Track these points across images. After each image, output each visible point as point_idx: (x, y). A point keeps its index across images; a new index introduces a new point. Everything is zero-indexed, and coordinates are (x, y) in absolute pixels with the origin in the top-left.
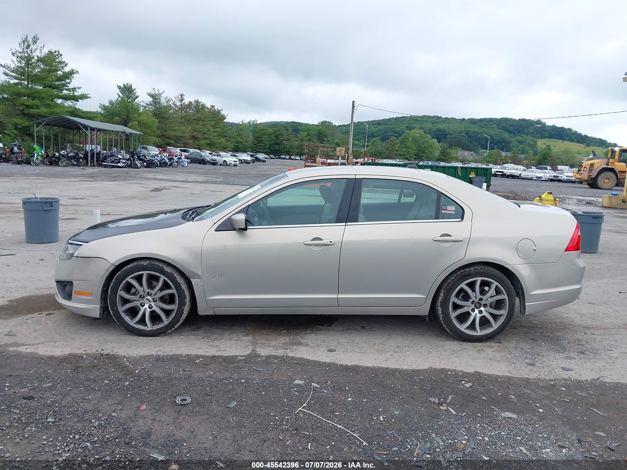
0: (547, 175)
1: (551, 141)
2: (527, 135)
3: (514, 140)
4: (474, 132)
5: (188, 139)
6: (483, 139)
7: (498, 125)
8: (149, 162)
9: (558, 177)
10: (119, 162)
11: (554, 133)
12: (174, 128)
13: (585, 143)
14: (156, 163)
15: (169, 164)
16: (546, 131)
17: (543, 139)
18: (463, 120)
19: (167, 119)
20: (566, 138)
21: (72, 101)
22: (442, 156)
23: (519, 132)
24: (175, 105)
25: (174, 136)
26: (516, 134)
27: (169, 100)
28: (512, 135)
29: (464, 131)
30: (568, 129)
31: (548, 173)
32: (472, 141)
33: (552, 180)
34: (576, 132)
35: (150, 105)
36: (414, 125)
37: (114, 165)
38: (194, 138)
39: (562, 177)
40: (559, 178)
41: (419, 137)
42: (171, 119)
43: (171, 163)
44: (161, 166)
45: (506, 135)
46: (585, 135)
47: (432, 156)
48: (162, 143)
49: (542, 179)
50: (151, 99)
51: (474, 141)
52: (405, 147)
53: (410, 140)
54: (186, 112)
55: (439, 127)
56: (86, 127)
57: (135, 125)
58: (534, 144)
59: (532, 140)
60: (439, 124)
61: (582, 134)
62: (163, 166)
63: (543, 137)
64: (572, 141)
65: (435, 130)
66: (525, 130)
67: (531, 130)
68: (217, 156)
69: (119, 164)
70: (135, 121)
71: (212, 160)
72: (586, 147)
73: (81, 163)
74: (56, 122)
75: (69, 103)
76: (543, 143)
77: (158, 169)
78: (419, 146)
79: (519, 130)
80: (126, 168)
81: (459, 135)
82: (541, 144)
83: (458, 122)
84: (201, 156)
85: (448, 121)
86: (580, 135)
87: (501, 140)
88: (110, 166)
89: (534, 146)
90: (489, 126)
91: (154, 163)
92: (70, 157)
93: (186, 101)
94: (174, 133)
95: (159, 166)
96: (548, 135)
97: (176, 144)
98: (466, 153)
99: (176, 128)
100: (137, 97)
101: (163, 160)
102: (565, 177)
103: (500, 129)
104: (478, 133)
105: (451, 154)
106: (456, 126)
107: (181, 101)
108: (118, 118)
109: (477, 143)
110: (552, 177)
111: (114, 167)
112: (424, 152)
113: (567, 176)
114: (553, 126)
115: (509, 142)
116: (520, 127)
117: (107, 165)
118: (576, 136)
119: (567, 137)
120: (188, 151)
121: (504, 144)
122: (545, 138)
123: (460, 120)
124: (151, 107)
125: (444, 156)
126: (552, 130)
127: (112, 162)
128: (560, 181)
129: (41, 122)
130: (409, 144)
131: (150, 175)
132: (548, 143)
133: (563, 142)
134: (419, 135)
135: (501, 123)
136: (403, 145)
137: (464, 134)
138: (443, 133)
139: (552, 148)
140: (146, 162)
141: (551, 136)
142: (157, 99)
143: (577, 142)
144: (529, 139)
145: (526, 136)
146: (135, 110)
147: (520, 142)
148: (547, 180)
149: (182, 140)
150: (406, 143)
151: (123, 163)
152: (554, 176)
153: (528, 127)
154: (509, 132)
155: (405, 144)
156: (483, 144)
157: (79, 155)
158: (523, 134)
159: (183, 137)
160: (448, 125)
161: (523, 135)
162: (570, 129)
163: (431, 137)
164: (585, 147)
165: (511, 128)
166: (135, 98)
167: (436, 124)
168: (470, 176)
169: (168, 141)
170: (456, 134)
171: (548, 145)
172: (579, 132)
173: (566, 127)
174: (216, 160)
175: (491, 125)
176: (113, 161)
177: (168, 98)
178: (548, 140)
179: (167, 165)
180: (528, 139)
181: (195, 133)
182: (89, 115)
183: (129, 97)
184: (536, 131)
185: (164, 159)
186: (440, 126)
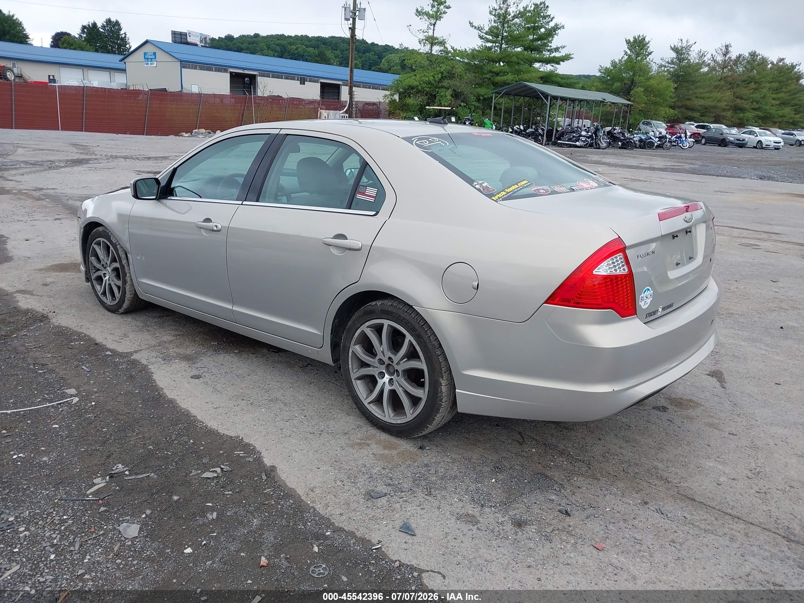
5: (724, 110)
8: (625, 141)
10: (578, 140)
12: (702, 95)
14: (635, 143)
15: (656, 144)
19: (694, 82)
21: (552, 64)
24: (715, 61)
25: (700, 106)
27: (703, 54)
35: (672, 63)
37: (570, 144)
38: (737, 109)
42: (699, 81)
43: (661, 144)
44: (641, 147)
48: (680, 116)
50: (674, 55)
54: (732, 69)
56: (546, 96)
57: (639, 92)
62: (648, 147)
68: (750, 134)
69: (577, 143)
70: (641, 87)
71: (738, 140)
73: (540, 141)
74: (519, 90)
75: (549, 68)
77: (636, 151)
80: (586, 148)
84: (722, 134)
88: (567, 144)
91: (631, 142)
92: (528, 133)
93: (733, 55)
94: (702, 102)
95: (638, 146)
97: (702, 118)
99: (706, 94)
100: (651, 53)
101: (649, 139)
107: (725, 55)
108: (618, 84)
111: (570, 146)
117: (563, 144)
120: (708, 127)
124: (672, 66)
127: (570, 140)
129: (500, 92)
131: (596, 158)
140: (621, 142)
142: (684, 54)
146: (644, 70)
149: (712, 113)
151: (583, 141)
157: (538, 131)
159: (714, 107)
166: (647, 55)
169: (690, 113)
174: (744, 140)
176: (571, 138)
177: (702, 52)
179: (653, 146)
181: (738, 101)
182: (568, 81)
183: (638, 55)
185: (651, 138)
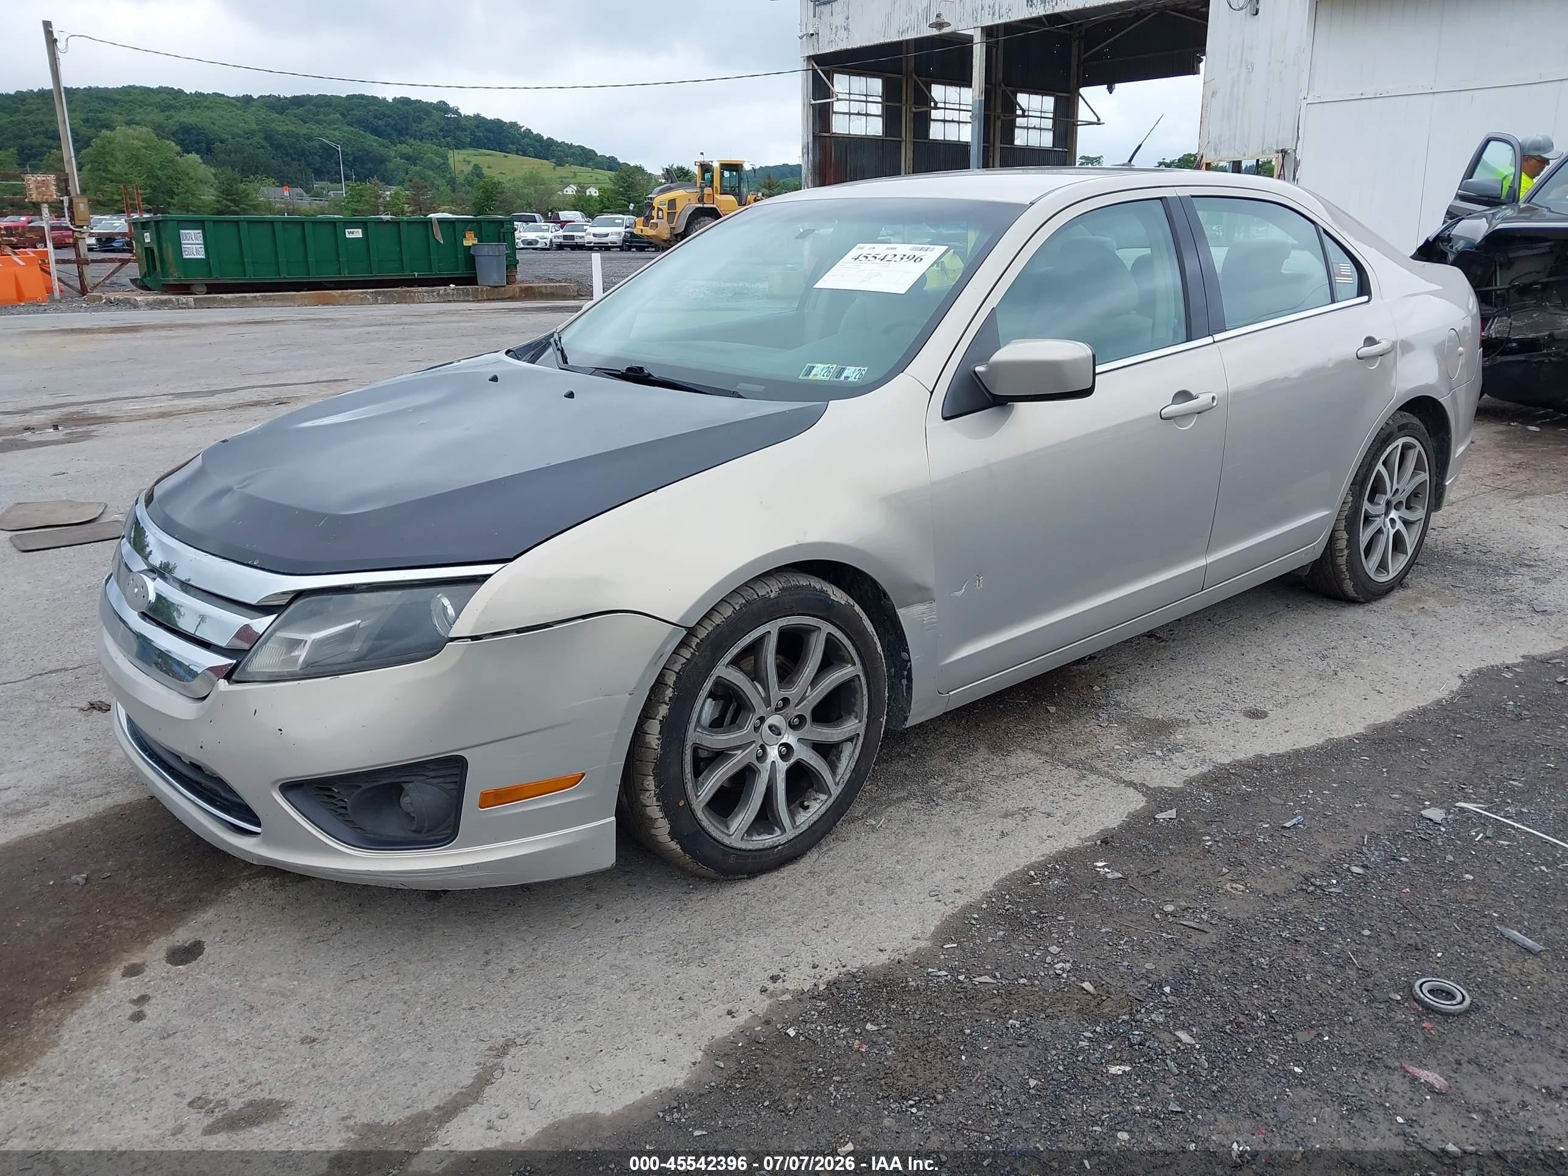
0: (546, 234)
1: (480, 155)
2: (421, 140)
3: (394, 153)
4: (286, 134)
6: (315, 154)
7: (344, 116)
9: (572, 238)
11: (481, 134)
13: (553, 157)
16: (464, 130)
17: (459, 149)
18: (247, 100)
20: (511, 146)
22: (228, 203)
23: (401, 133)
26: (394, 135)
28: (386, 142)
29: (259, 131)
30: (511, 123)
31: (547, 230)
32: (288, 159)
33: (560, 247)
34: (528, 131)
36: (107, 115)
39: (581, 237)
40: (576, 240)
41: (146, 148)
45: (372, 141)
46: (549, 139)
47: (198, 203)
49: (538, 246)
51: (293, 159)
52: (108, 179)
53: (121, 156)
55: (184, 119)
58: (444, 164)
59: (436, 154)
60: (179, 110)
61: (542, 137)
63: (459, 146)
64: (524, 154)
65: (175, 128)
66: (415, 127)
67: (427, 126)
72: (557, 168)
76: (462, 160)
78: (152, 175)
79: (399, 127)
81: (247, 142)
82: (461, 161)
83: (234, 106)
85: (205, 104)
86: (538, 138)
87: (360, 153)
89: (443, 168)
90: (321, 117)
96: (469, 140)
98: (286, 193)
102: (591, 237)
103: (351, 124)
104: (297, 136)
105: (251, 197)
106: (233, 118)
109: (303, 162)
110: (561, 240)
112: (172, 194)
113: (595, 235)
114: (477, 117)
115: (382, 160)
116: (401, 119)
118: (531, 142)
119: (513, 144)
121: (369, 165)
122: (463, 148)
123: (237, 99)
125: (233, 201)
126: (477, 127)
128: (581, 247)
130: (118, 169)
132: (475, 160)
133: (506, 157)
134: (143, 144)
135: (353, 110)
136: (104, 174)
137: (258, 138)
138: (200, 138)
139: (486, 171)
141: (477, 144)
143: (536, 157)
144: (428, 149)
145: (419, 143)
147: (411, 159)
148: (548, 246)
150: (110, 168)
152: (565, 237)
153: (419, 120)
154: (376, 132)
155: (106, 171)
156: (317, 166)
158: (411, 137)
160: (208, 113)
161: (412, 141)
162: (514, 125)
163: (178, 148)
164: (554, 169)
165: (380, 123)
167: (172, 112)
168: (466, 243)
170: (238, 139)
171: (476, 165)
172: (535, 133)
173: (507, 119)
175: (326, 114)
178: (471, 151)
180: (427, 151)
184: (441, 130)
186: (185, 117)
